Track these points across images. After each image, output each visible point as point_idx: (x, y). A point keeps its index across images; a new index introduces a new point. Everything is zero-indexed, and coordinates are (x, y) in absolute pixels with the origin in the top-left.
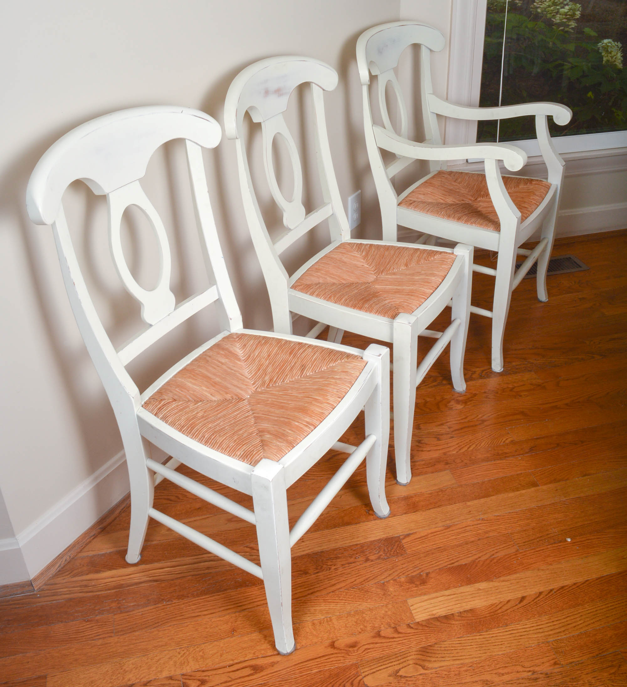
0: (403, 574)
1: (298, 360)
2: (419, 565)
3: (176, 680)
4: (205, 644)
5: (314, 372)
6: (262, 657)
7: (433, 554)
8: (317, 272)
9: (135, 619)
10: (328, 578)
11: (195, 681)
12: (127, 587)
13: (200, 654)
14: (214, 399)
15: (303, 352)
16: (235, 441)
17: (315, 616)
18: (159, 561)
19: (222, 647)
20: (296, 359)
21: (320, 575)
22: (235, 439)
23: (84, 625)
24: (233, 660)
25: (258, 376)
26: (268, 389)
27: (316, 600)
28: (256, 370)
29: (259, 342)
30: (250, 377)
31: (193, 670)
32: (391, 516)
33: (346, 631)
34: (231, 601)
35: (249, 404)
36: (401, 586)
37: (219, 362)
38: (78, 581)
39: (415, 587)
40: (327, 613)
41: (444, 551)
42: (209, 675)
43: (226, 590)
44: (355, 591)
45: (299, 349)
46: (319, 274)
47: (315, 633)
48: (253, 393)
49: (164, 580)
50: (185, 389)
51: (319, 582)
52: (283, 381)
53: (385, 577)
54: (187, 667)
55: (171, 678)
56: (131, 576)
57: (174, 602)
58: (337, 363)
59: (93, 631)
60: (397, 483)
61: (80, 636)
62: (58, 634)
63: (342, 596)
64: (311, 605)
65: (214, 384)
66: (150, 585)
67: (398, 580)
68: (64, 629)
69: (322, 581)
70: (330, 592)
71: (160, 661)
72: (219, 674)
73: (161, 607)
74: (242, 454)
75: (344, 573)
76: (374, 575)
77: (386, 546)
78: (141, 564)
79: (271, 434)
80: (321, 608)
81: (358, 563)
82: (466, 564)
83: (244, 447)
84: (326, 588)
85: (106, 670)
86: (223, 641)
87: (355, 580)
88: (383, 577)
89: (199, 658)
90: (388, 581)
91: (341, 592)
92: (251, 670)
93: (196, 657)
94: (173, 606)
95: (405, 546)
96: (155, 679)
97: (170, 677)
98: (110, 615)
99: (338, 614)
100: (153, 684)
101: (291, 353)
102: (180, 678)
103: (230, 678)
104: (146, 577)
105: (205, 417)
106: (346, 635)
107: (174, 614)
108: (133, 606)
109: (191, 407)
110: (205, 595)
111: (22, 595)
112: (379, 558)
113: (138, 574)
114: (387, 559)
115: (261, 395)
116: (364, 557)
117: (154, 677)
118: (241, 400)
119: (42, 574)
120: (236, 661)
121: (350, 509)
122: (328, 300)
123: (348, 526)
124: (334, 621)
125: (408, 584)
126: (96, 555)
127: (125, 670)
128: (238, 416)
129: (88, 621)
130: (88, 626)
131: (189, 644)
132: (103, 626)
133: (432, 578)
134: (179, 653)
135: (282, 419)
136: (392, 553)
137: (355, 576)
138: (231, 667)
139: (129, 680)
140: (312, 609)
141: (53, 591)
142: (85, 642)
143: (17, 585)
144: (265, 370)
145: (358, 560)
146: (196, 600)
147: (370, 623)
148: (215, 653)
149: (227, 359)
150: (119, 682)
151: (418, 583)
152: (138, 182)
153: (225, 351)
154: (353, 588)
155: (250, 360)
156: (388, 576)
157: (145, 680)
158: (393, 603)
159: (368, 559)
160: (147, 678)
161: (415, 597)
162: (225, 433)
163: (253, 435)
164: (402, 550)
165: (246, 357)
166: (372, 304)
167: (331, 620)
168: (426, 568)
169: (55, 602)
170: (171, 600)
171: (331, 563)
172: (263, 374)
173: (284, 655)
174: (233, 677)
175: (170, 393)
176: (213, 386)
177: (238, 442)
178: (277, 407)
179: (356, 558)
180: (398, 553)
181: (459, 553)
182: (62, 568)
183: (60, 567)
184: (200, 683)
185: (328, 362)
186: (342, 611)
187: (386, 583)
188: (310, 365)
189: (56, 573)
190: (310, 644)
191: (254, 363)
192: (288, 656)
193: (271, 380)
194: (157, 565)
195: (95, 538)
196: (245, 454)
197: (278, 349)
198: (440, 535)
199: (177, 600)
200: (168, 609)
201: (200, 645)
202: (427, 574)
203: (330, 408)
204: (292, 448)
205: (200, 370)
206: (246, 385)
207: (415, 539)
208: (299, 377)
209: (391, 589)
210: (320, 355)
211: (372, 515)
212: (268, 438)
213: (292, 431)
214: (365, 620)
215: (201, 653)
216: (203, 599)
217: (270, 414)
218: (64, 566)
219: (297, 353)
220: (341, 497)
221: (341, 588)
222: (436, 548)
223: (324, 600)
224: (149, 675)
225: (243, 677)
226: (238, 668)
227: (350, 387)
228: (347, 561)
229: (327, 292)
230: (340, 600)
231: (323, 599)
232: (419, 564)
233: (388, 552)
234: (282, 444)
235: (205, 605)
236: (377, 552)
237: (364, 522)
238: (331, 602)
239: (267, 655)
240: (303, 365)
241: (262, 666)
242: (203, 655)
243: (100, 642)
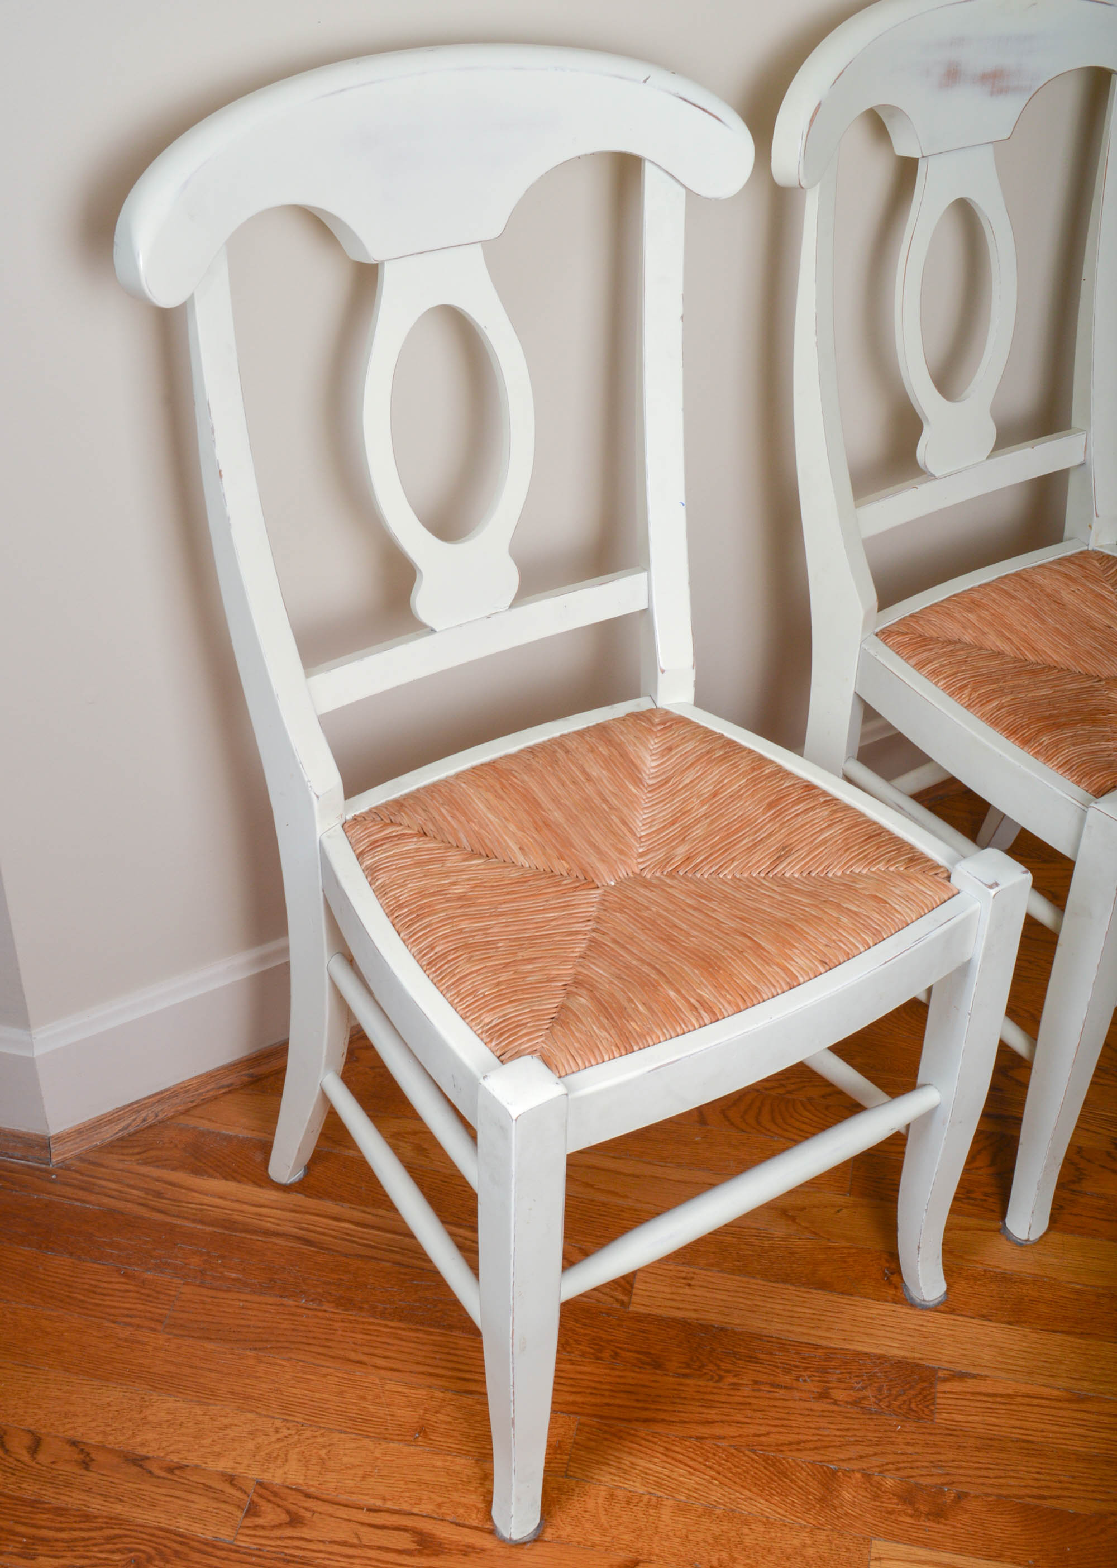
0: (898, 1469)
1: (781, 830)
2: (950, 1464)
3: (240, 1489)
4: (343, 1436)
5: (805, 874)
6: (452, 1522)
7: (1003, 1449)
8: (970, 610)
9: (224, 1312)
10: (703, 1399)
11: (279, 1510)
12: (242, 1231)
13: (320, 1452)
14: (521, 859)
15: (802, 812)
16: (498, 984)
17: (625, 1479)
18: (339, 1199)
19: (378, 1458)
20: (778, 824)
21: (687, 1385)
22: (501, 979)
23: (113, 1280)
24: (384, 1499)
25: (662, 838)
26: (668, 881)
27: (648, 1441)
28: (664, 821)
29: (708, 752)
30: (643, 834)
31: (287, 1484)
32: (942, 1308)
33: (681, 1548)
34: (451, 1358)
35: (602, 903)
36: (876, 1497)
37: (584, 771)
38: (148, 1176)
39: (911, 1516)
40: (659, 1485)
41: (1034, 1456)
42: (315, 1509)
43: (451, 1327)
44: (753, 1460)
45: (799, 801)
46: (972, 617)
47: (603, 1519)
48: (630, 878)
49: (327, 1249)
50: (465, 814)
51: (678, 1400)
52: (717, 872)
53: (848, 1457)
54: (278, 1470)
55: (231, 1479)
56: (264, 1211)
57: (324, 1308)
58: (873, 870)
59: (124, 1303)
60: (1003, 1230)
61: (93, 1301)
62: (50, 1279)
63: (717, 1458)
64: (631, 1448)
65: (541, 824)
66: (292, 1247)
67: (876, 1478)
68: (67, 1273)
69: (685, 1402)
70: (691, 1437)
71: (228, 1431)
72: (338, 1518)
73: (289, 1306)
74: (494, 1023)
75: (750, 1404)
76: (822, 1441)
77: (891, 1380)
78: (297, 1192)
79: (593, 998)
80: (651, 1466)
81: (797, 1395)
82: (1076, 1515)
83: (509, 1009)
84: (685, 1422)
85: (109, 1400)
86: (384, 1445)
87: (768, 1433)
88: (841, 1456)
89: (314, 1461)
90: (848, 1472)
91: (719, 1447)
92: (414, 1542)
93: (310, 1455)
94: (317, 1317)
95: (939, 1401)
96: (197, 1466)
97: (231, 1476)
98: (175, 1280)
99: (683, 1498)
100: (188, 1477)
101: (770, 806)
102: (250, 1488)
103: (359, 1538)
104: (293, 1225)
105: (467, 900)
106: (675, 1559)
107: (310, 1335)
108: (234, 1280)
109: (449, 865)
110: (400, 1320)
111: (23, 1162)
112: (855, 1403)
113: (279, 1212)
114: (876, 1413)
115: (642, 890)
116: (819, 1384)
117: (196, 1462)
118: (588, 882)
119: (80, 1132)
120: (389, 1505)
121: (845, 1251)
122: (951, 695)
123: (820, 1292)
124: (666, 1513)
125: (895, 1501)
126: (213, 1133)
127: (145, 1418)
128: (554, 923)
129: (125, 1275)
130: (117, 1286)
131: (309, 1420)
132: (150, 1299)
133: (966, 1511)
134: (277, 1431)
135: (646, 969)
136: (897, 1403)
137: (773, 1423)
138: (372, 1514)
139: (142, 1445)
140: (627, 1459)
141: (86, 1178)
142: (96, 1320)
143: (18, 1137)
144: (686, 829)
145: (801, 1385)
146: (373, 1324)
147: (749, 1557)
148: (354, 1466)
149: (609, 770)
150: (121, 1438)
151: (924, 1508)
152: (478, 249)
153: (613, 750)
154: (754, 1451)
155: (664, 791)
156: (856, 1459)
157: (175, 1458)
158: (832, 1530)
159: (828, 1393)
160: (180, 1456)
161: (898, 1542)
162: (486, 956)
163: (553, 984)
164: (927, 1407)
165: (659, 779)
166: (1062, 740)
167: (658, 1506)
168: (962, 1479)
169: (79, 1204)
170: (320, 1301)
171: (729, 1367)
172: (679, 836)
173: (503, 1540)
174: (365, 1541)
175: (420, 811)
176: (538, 829)
177: (503, 989)
178: (657, 933)
179: (797, 1380)
180: (911, 1409)
181: (1073, 1477)
182: (130, 1135)
183: (126, 1132)
184: (288, 1519)
185: (852, 859)
186: (695, 1495)
187: (840, 1474)
188: (803, 853)
189: (112, 1141)
190: (579, 1543)
191: (670, 802)
192: (512, 1546)
193: (688, 859)
194: (330, 1206)
195: (230, 1092)
196: (503, 1025)
197: (746, 786)
198: (1047, 1411)
199: (332, 1305)
200: (304, 1318)
201: (331, 1431)
202: (961, 1496)
203: (783, 984)
204: (623, 1052)
205: (526, 778)
206: (621, 852)
207: (973, 1393)
208: (762, 875)
209: (846, 1495)
210: (841, 833)
211: (896, 1288)
212: (581, 1005)
213: (650, 1009)
214: (741, 1542)
215: (323, 1453)
216: (392, 1327)
217: (628, 946)
218: (136, 1132)
219: (785, 811)
220: (838, 1211)
221: (724, 1438)
222: (1018, 1440)
223: (667, 1449)
224: (189, 1451)
225: (387, 1550)
226: (388, 1523)
227: (871, 944)
228: (772, 1377)
229: (963, 671)
230: (705, 1465)
231: (665, 1445)
232: (953, 1461)
233: (888, 1397)
234: (604, 1034)
235: (388, 1344)
236: (859, 1386)
237: (865, 1297)
238: (680, 1462)
239: (467, 1523)
240: (786, 847)
241: (441, 1543)
242: (326, 1457)
243: (126, 1332)
